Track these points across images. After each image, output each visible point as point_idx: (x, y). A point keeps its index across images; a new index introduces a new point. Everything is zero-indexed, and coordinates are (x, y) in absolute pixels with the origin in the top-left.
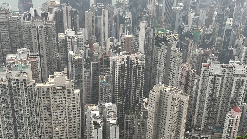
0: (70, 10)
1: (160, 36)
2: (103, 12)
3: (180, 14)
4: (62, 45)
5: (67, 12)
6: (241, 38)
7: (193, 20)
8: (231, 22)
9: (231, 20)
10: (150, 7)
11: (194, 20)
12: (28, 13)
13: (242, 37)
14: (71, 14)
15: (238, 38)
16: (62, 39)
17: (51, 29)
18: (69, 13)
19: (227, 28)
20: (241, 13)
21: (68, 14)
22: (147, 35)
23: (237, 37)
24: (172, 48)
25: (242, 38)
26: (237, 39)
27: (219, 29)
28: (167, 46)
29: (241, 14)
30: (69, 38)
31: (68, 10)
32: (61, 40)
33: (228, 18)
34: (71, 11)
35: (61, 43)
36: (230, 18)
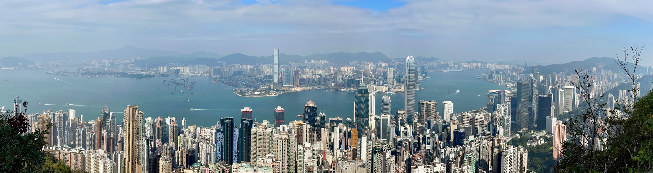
1: (377, 146)
2: (335, 129)
3: (393, 129)
5: (306, 129)
8: (429, 132)
9: (429, 130)
10: (371, 124)
11: (404, 133)
12: (278, 129)
17: (293, 141)
22: (368, 146)
24: (386, 155)
28: (382, 154)
30: (306, 148)
31: (307, 127)
32: (300, 150)
35: (299, 152)
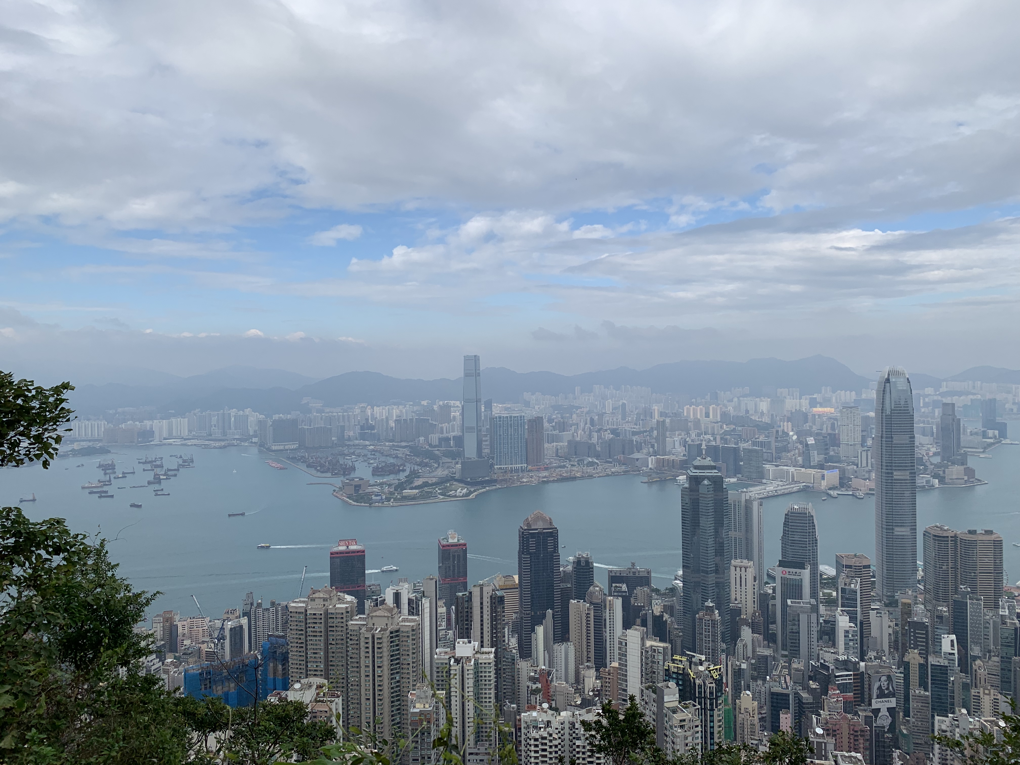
0: (490, 594)
1: (674, 667)
2: (610, 604)
3: (809, 617)
4: (440, 678)
5: (482, 598)
6: (984, 693)
7: (848, 636)
8: (952, 645)
9: (952, 641)
11: (850, 636)
13: (987, 692)
14: (491, 604)
15: (977, 694)
16: (442, 664)
17: (408, 637)
18: (486, 600)
19: (933, 663)
20: (987, 625)
21: (485, 603)
23: (973, 692)
24: (666, 699)
25: (987, 694)
26: (974, 696)
27: (920, 665)
28: (655, 693)
29: (988, 628)
30: (457, 661)
31: (485, 593)
32: (440, 665)
33: (944, 634)
34: (491, 597)
35: (438, 672)
36: (950, 636)
